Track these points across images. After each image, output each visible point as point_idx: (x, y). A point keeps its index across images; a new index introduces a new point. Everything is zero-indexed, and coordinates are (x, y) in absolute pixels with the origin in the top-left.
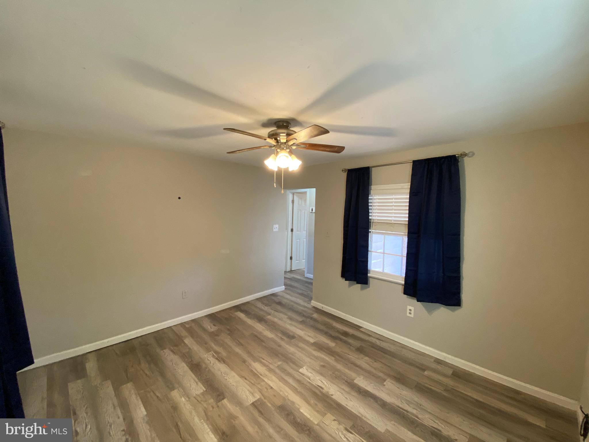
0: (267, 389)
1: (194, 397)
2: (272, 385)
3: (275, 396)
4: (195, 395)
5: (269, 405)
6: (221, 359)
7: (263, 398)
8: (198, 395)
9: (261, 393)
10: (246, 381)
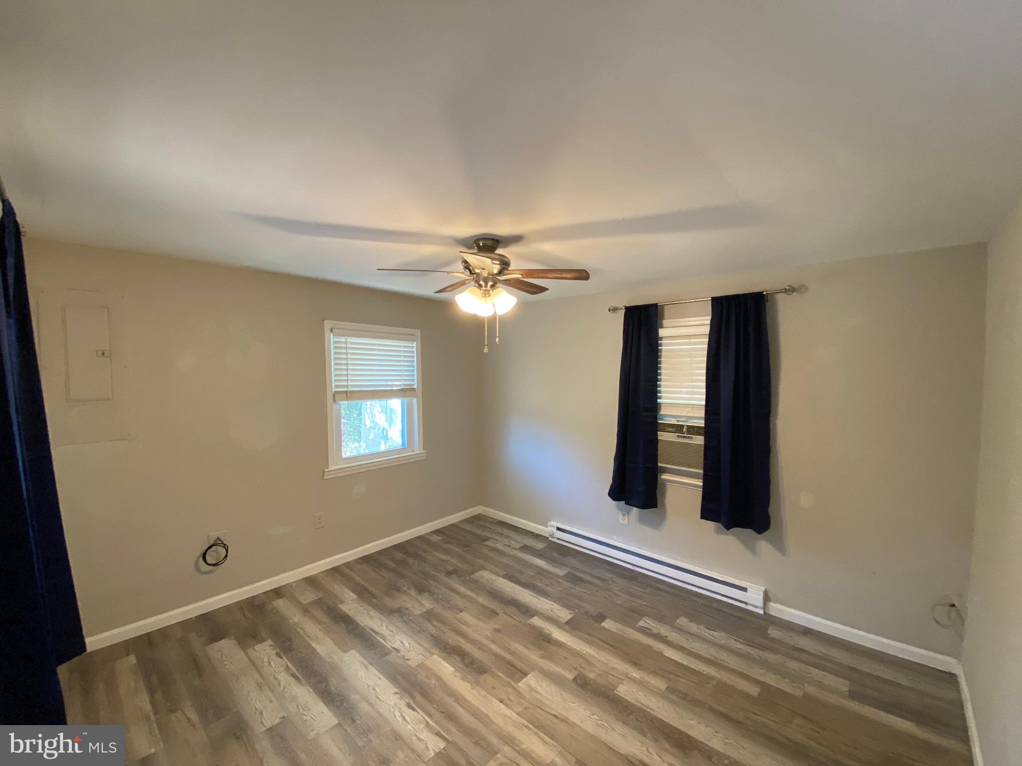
0: (509, 699)
1: (623, 680)
2: (503, 707)
3: (494, 688)
4: (624, 682)
5: (501, 675)
7: (513, 683)
8: (620, 683)
9: (517, 691)
10: (555, 713)
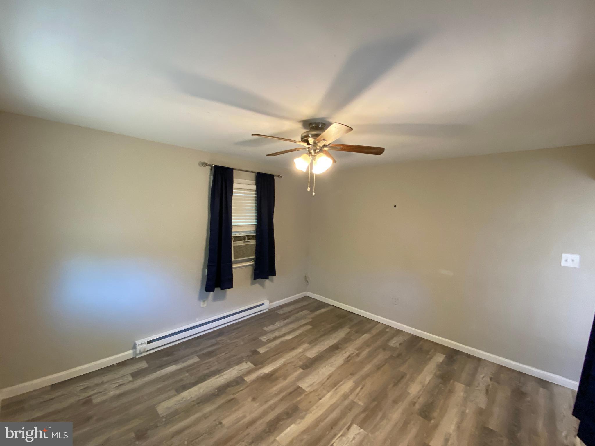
0: (318, 396)
2: (324, 398)
3: (310, 402)
5: (299, 398)
6: (348, 360)
7: (306, 393)
9: (312, 392)
10: (326, 379)
